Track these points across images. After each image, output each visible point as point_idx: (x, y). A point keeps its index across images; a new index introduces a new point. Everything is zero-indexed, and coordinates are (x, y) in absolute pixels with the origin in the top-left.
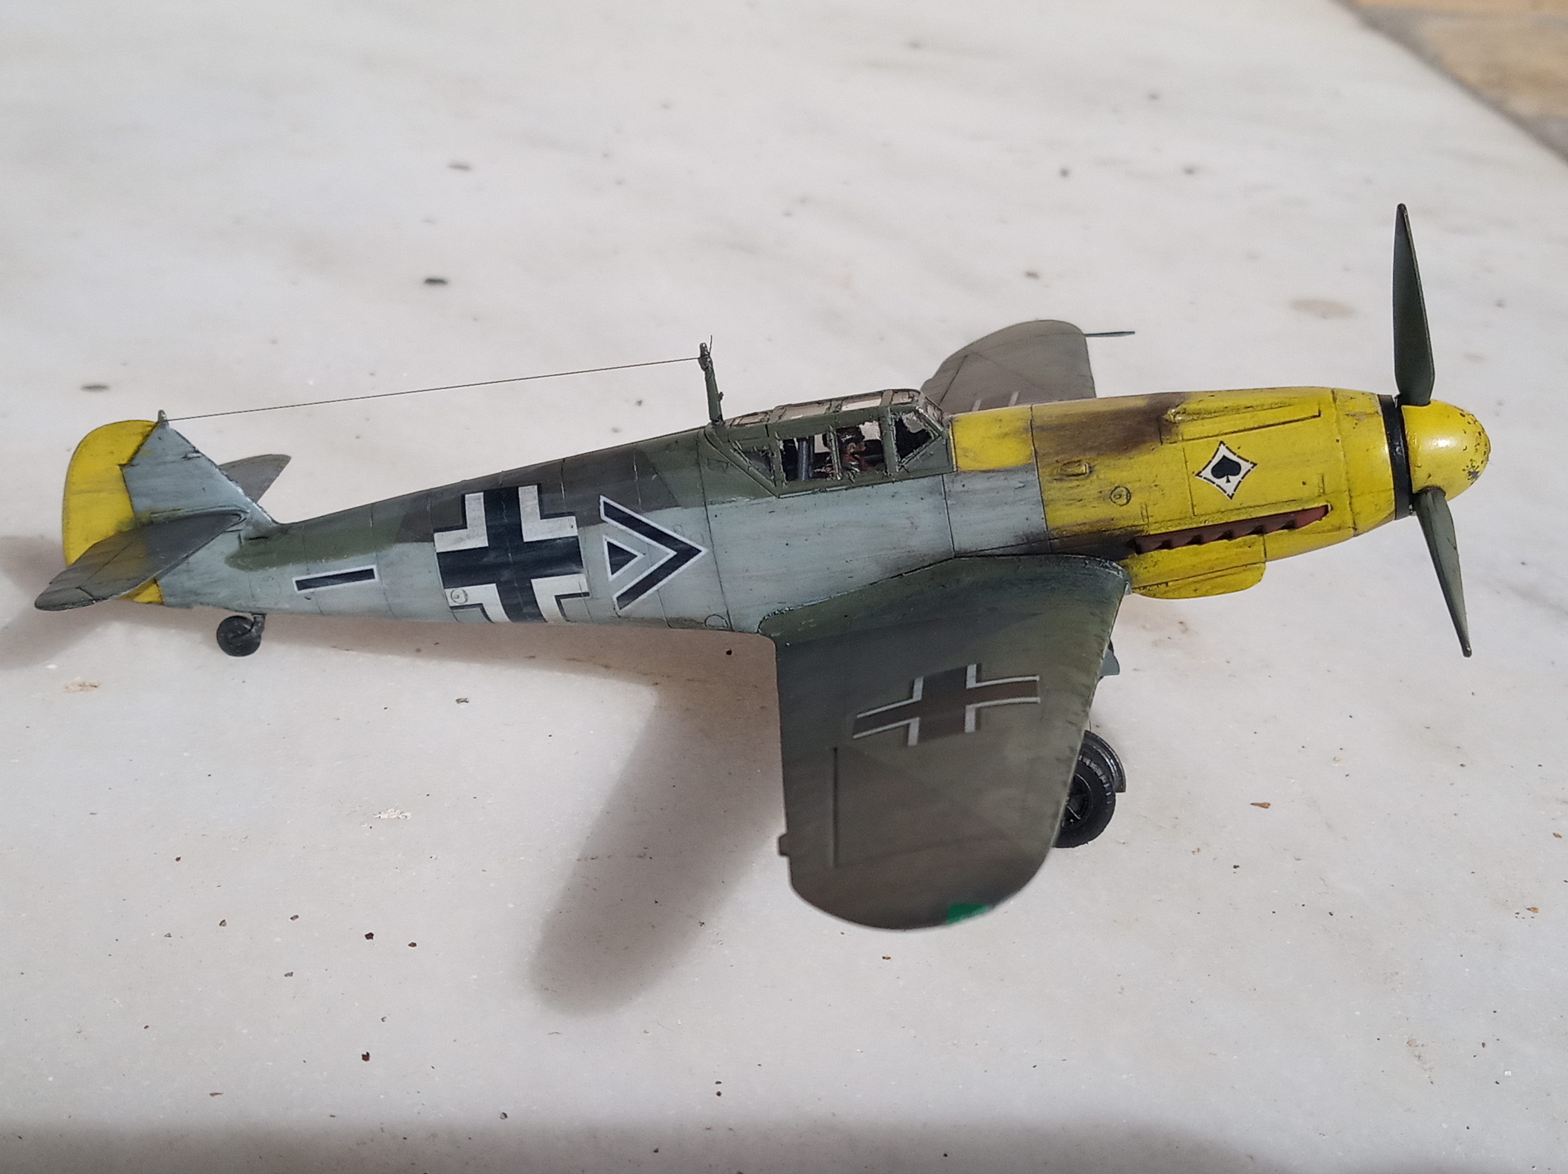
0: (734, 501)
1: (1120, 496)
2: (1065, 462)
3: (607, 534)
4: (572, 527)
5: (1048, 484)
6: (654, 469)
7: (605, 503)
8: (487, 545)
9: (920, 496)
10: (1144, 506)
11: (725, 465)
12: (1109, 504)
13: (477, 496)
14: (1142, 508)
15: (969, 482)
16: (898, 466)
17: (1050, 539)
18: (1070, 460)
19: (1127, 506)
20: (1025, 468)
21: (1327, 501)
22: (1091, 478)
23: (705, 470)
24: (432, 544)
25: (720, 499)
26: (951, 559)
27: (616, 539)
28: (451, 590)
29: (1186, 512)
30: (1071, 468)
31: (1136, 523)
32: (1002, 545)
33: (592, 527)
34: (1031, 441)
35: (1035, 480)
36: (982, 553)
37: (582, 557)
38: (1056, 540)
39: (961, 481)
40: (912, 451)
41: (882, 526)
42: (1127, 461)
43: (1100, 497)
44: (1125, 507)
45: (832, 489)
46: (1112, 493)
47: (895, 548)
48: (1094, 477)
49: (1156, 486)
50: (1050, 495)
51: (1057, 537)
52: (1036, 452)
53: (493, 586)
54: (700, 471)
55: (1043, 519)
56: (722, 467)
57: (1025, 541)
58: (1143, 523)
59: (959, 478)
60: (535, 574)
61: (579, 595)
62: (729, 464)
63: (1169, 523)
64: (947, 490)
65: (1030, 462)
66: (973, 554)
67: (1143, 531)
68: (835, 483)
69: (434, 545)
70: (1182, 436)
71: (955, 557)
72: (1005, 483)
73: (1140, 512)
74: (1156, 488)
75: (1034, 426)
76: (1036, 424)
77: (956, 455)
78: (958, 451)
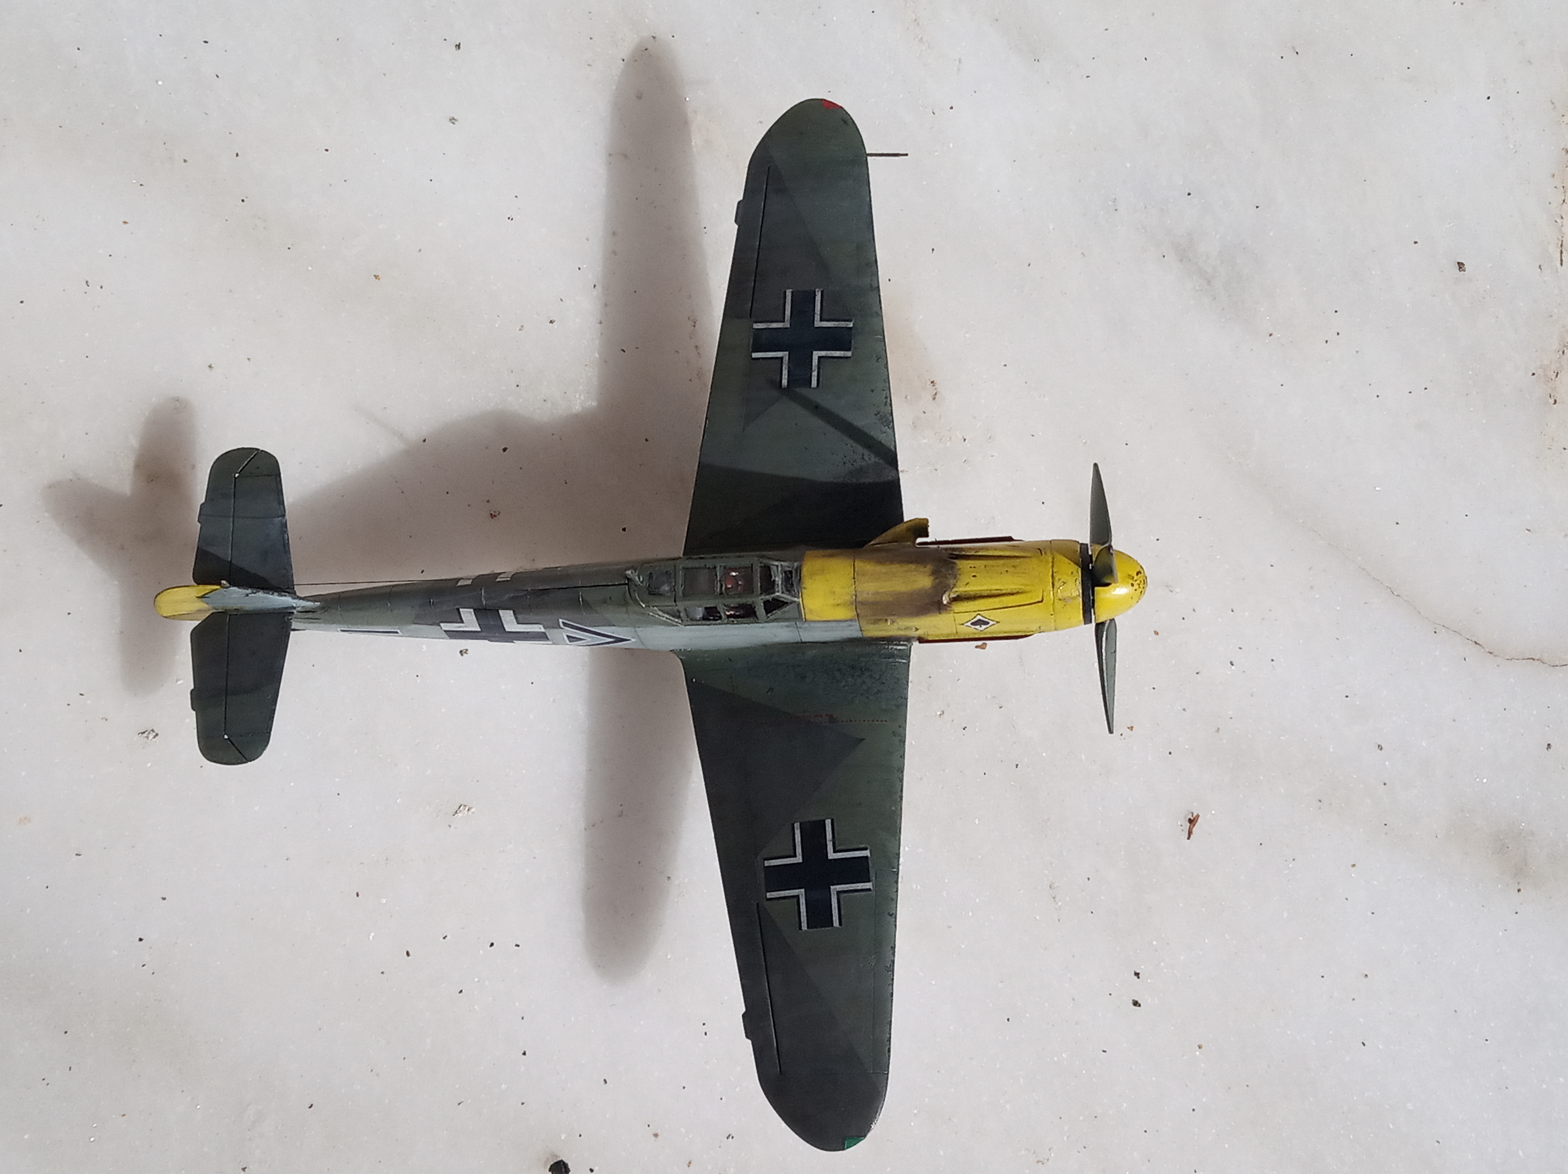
1: (911, 629)
2: (877, 619)
4: (540, 628)
7: (563, 622)
8: (480, 630)
9: (779, 628)
11: (647, 615)
13: (469, 611)
15: (813, 624)
16: (766, 617)
18: (880, 619)
20: (851, 620)
24: (439, 627)
26: (799, 644)
29: (952, 634)
33: (555, 630)
34: (854, 610)
35: (857, 624)
36: (820, 642)
39: (809, 624)
40: (774, 611)
42: (917, 619)
43: (898, 629)
46: (906, 628)
48: (895, 624)
49: (934, 627)
52: (858, 613)
54: (629, 616)
55: (861, 634)
57: (848, 639)
59: (806, 623)
62: (650, 615)
63: (941, 637)
64: (798, 626)
65: (854, 618)
66: (814, 642)
67: (924, 638)
68: (724, 623)
69: (441, 627)
70: (953, 610)
71: (801, 643)
72: (838, 624)
75: (857, 601)
76: (859, 599)
77: (805, 613)
78: (806, 610)
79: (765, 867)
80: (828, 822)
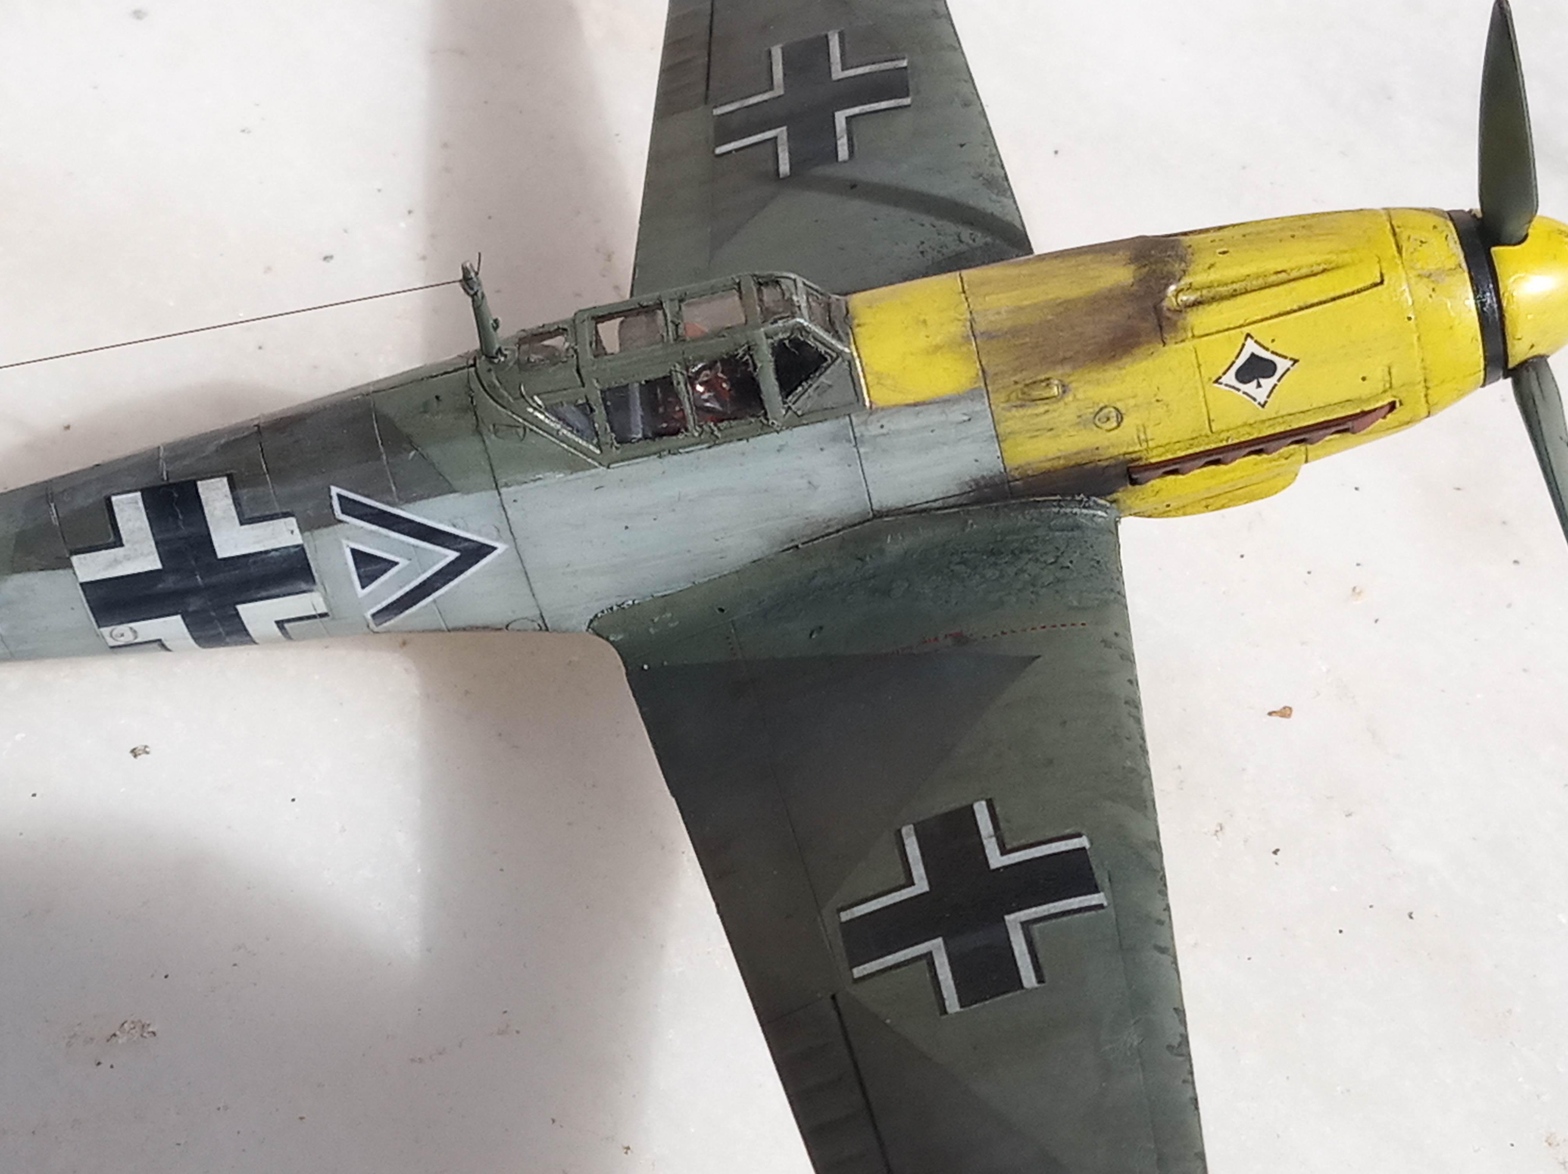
0: (540, 479)
1: (1108, 419)
2: (1027, 382)
3: (348, 539)
4: (292, 532)
5: (1004, 413)
6: (411, 443)
7: (340, 496)
8: (158, 566)
9: (818, 447)
10: (1142, 429)
11: (521, 431)
12: (1092, 430)
13: (131, 498)
14: (1138, 430)
15: (889, 421)
16: (784, 408)
17: (1009, 482)
18: (1034, 379)
19: (1120, 429)
20: (971, 395)
21: (1395, 397)
22: (1066, 400)
23: (491, 439)
24: (71, 571)
25: (519, 477)
26: (868, 520)
27: (362, 543)
28: (109, 629)
29: (1201, 430)
30: (1037, 391)
31: (1131, 449)
32: (941, 496)
33: (325, 531)
34: (975, 357)
35: (986, 410)
36: (913, 509)
37: (314, 570)
38: (1017, 483)
39: (878, 421)
40: (800, 384)
41: (766, 491)
42: (1116, 373)
43: (1078, 423)
44: (1116, 431)
45: (687, 450)
46: (1095, 417)
47: (787, 516)
48: (1069, 398)
49: (1158, 401)
50: (1008, 426)
51: (1018, 477)
52: (983, 371)
53: (178, 618)
54: (484, 442)
55: (998, 457)
56: (517, 433)
57: (974, 487)
58: (1141, 448)
59: (874, 417)
60: (243, 598)
61: (314, 617)
62: (528, 430)
63: (1177, 446)
64: (857, 435)
65: (976, 386)
66: (901, 511)
67: (1140, 459)
68: (693, 440)
69: (75, 573)
70: (1192, 332)
71: (874, 516)
72: (943, 418)
73: (1135, 437)
74: (1158, 404)
75: (977, 333)
76: (980, 328)
77: (867, 384)
78: (869, 378)
79: (842, 923)
80: (981, 811)
